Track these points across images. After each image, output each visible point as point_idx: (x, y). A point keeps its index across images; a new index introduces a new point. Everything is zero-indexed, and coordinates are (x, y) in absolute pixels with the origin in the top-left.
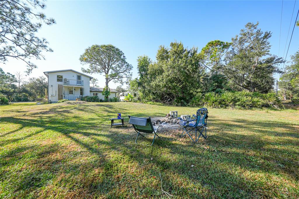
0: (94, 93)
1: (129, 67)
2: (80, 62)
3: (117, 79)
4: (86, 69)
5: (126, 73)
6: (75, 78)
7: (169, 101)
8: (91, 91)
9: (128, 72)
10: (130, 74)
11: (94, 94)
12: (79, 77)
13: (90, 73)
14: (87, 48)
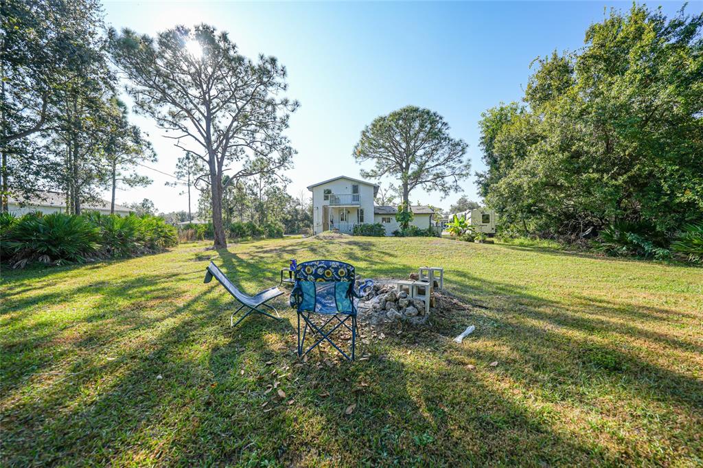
0: (384, 217)
1: (458, 148)
2: (354, 159)
3: (430, 184)
4: (368, 170)
5: (451, 163)
6: (350, 191)
7: (587, 237)
8: (376, 214)
9: (456, 160)
10: (464, 163)
11: (383, 219)
12: (355, 189)
13: (377, 178)
14: (363, 129)
